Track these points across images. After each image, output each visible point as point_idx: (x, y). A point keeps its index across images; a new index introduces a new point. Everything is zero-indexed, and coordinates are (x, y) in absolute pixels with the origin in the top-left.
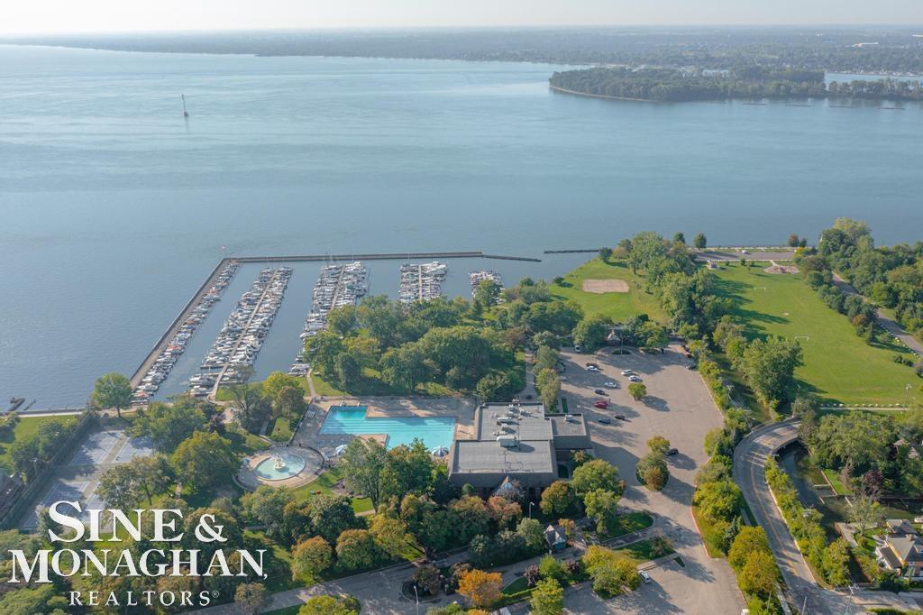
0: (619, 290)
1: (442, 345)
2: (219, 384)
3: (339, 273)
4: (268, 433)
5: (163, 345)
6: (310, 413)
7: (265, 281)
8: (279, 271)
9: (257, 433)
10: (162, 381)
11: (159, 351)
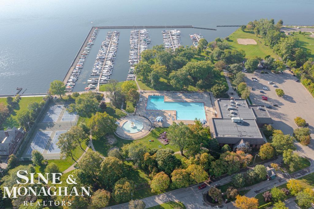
0: (253, 43)
1: (195, 70)
2: (100, 83)
3: (138, 34)
4: (124, 108)
5: (74, 64)
6: (141, 99)
7: (110, 37)
8: (114, 33)
9: (119, 108)
10: (76, 81)
11: (73, 67)
